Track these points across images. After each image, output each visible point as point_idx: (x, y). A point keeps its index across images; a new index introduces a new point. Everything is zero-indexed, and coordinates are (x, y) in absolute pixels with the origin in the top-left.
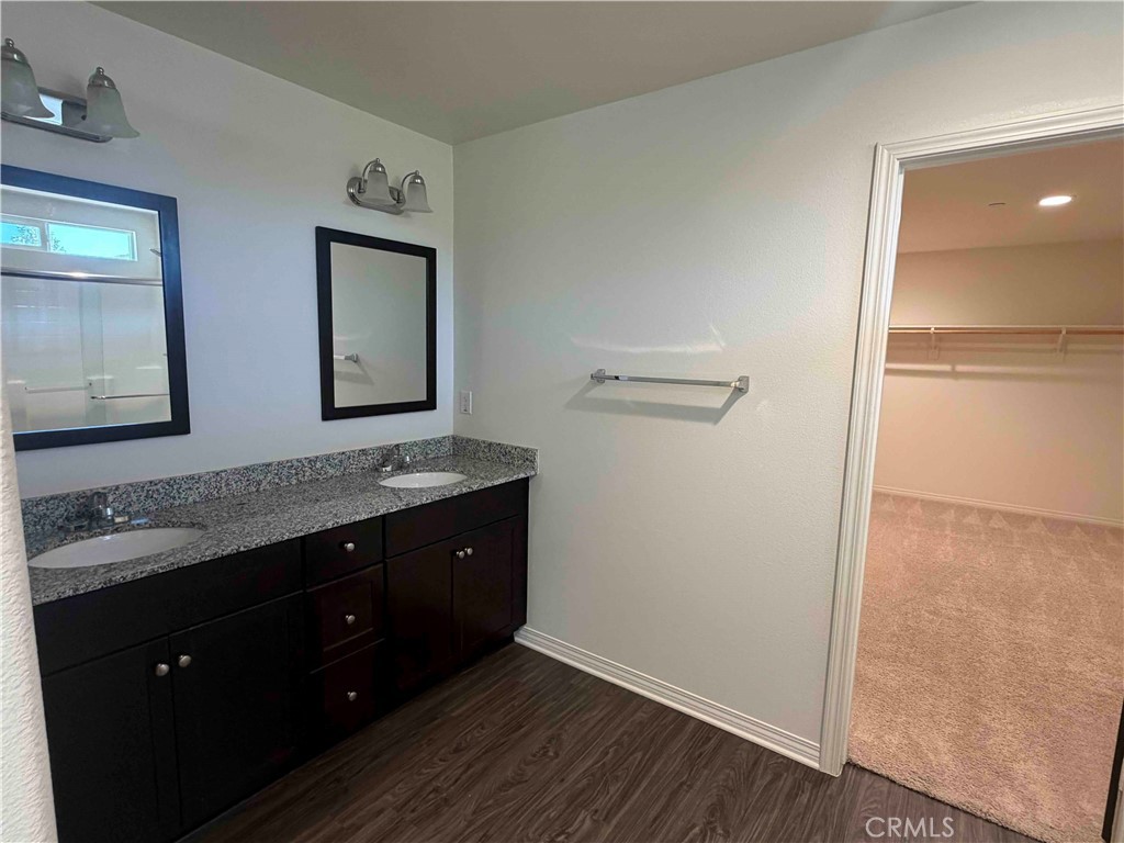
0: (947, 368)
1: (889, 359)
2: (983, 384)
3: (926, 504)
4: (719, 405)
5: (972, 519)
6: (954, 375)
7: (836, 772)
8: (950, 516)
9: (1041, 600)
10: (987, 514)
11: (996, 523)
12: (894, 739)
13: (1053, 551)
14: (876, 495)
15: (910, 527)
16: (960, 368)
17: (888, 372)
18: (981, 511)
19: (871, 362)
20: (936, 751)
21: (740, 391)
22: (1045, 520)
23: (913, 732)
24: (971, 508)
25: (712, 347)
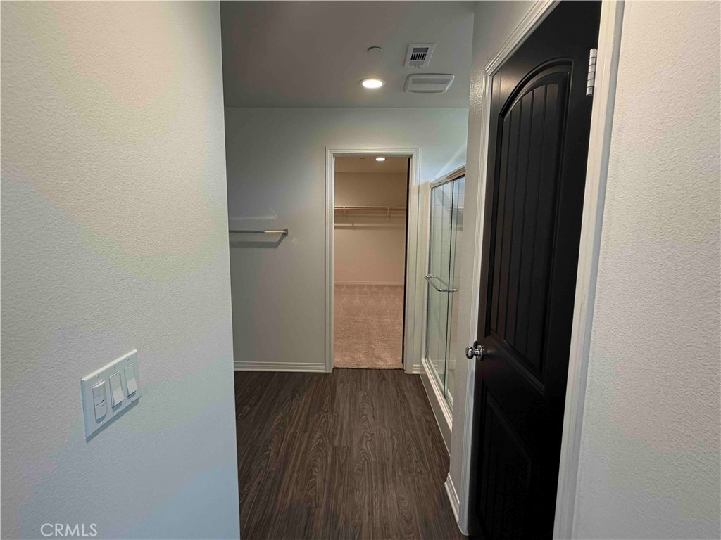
0: (351, 225)
1: (335, 222)
2: (361, 231)
3: (348, 286)
4: (277, 240)
5: (365, 289)
6: (353, 228)
7: (331, 371)
8: (357, 289)
9: (388, 311)
10: (370, 287)
11: (374, 289)
12: (347, 358)
13: (392, 296)
14: (335, 285)
15: (343, 295)
16: (355, 225)
17: (335, 227)
18: (368, 286)
19: (330, 223)
20: (360, 358)
21: (285, 234)
22: (389, 286)
23: (353, 355)
24: (364, 286)
25: (272, 217)
